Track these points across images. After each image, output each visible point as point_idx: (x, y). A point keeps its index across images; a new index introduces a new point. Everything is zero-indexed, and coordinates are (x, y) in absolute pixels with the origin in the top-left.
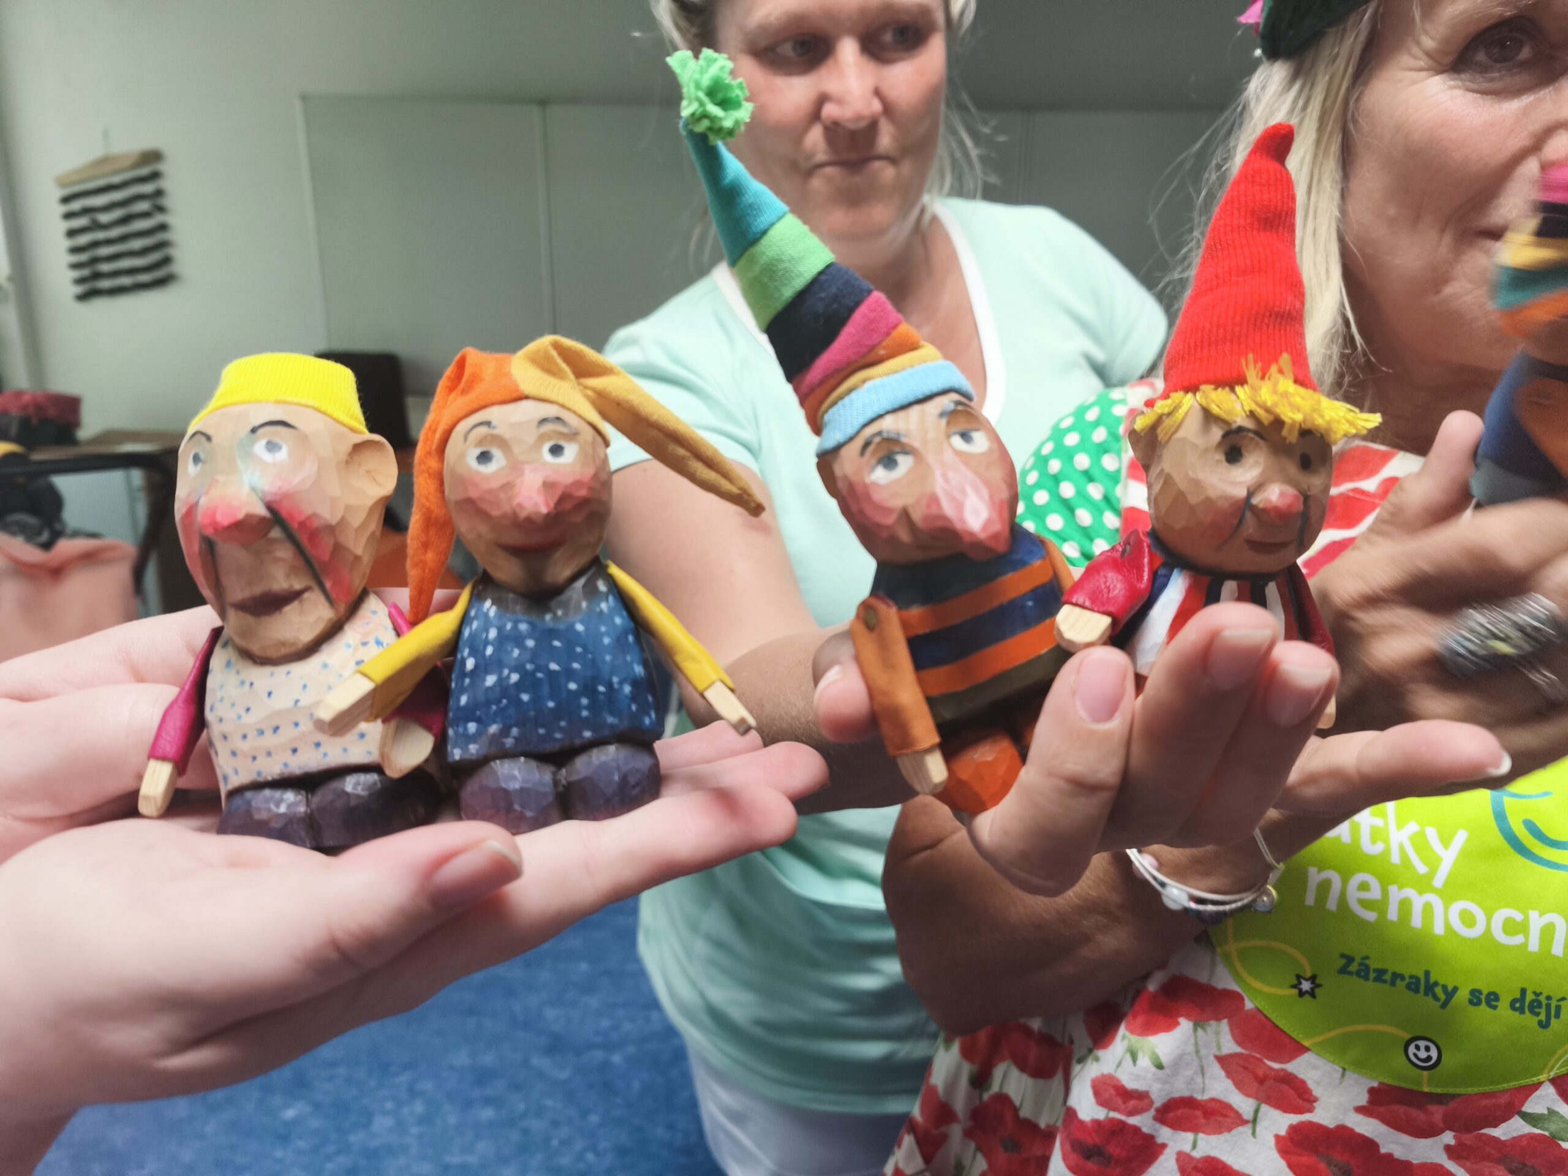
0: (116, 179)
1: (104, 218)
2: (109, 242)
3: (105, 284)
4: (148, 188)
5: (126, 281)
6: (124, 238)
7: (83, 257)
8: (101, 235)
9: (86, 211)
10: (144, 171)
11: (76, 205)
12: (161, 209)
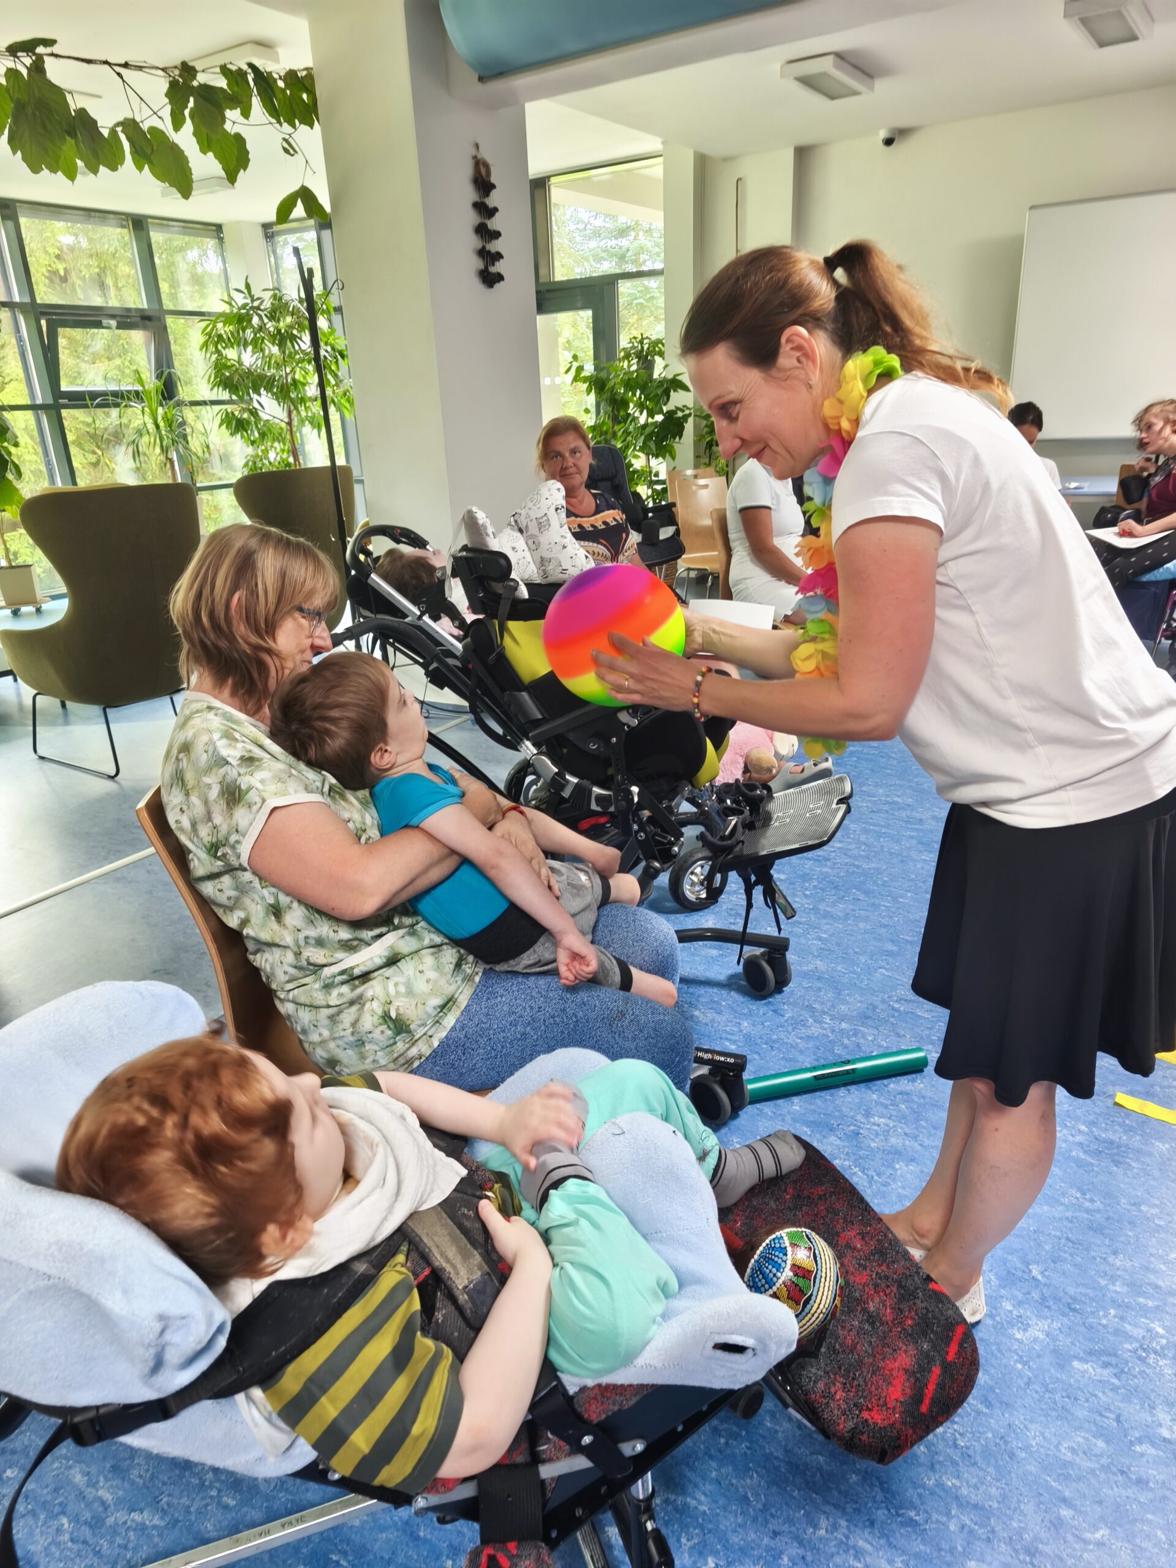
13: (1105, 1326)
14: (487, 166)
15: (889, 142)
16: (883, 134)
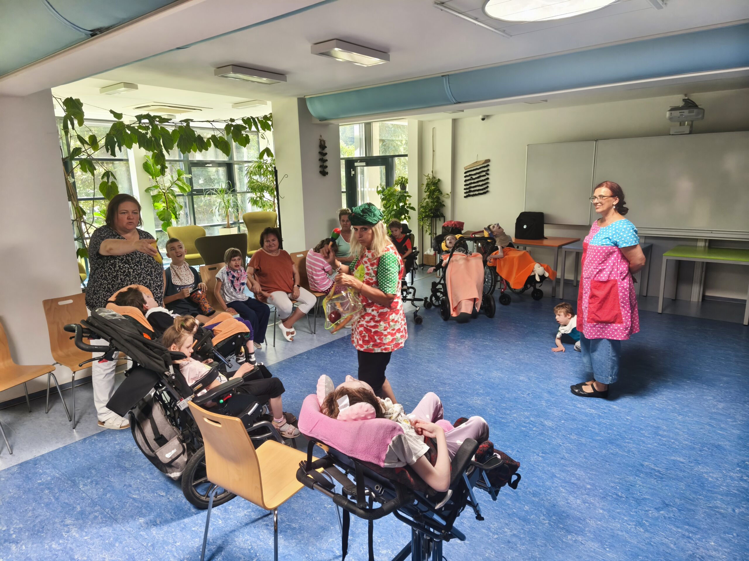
0: (478, 167)
1: (474, 177)
2: (474, 183)
3: (472, 193)
4: (486, 169)
5: (477, 193)
6: (478, 182)
7: (468, 187)
8: (472, 181)
9: (470, 175)
10: (485, 165)
11: (468, 174)
12: (488, 174)
14: (324, 141)
15: (483, 119)
16: (481, 117)
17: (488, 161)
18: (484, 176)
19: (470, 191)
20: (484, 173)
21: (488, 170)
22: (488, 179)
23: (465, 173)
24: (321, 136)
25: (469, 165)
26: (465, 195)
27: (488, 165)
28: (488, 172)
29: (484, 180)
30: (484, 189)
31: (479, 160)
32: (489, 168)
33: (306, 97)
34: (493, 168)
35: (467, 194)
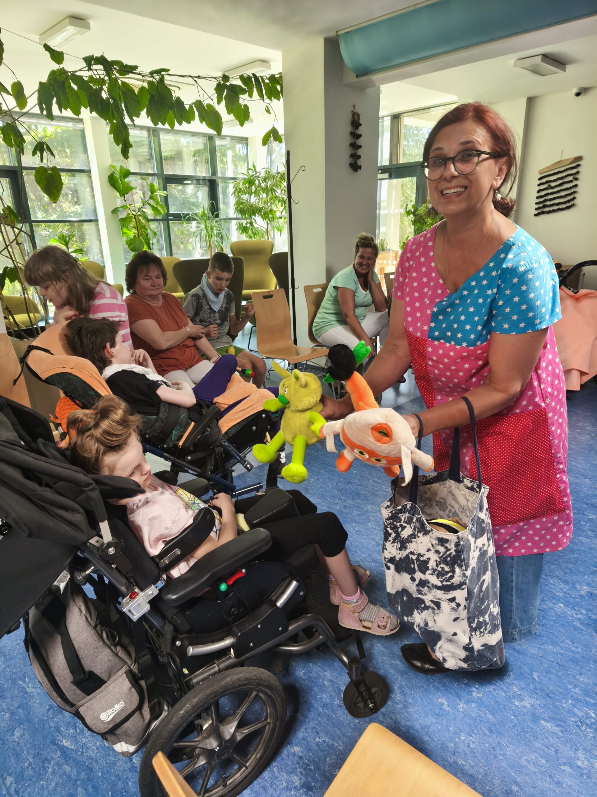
0: (562, 169)
1: (553, 184)
2: (552, 193)
3: (547, 209)
4: (574, 171)
5: (555, 208)
6: (558, 192)
7: (542, 200)
8: (550, 191)
9: (547, 182)
10: (574, 165)
11: (544, 181)
13: (563, 707)
14: (358, 115)
15: (578, 94)
16: (575, 90)
17: (580, 158)
18: (571, 181)
19: (545, 206)
20: (570, 178)
21: (578, 172)
22: (576, 186)
23: (540, 179)
24: (354, 106)
25: (548, 167)
26: (537, 212)
27: (579, 165)
28: (578, 176)
29: (570, 188)
30: (569, 201)
31: (564, 158)
32: (579, 169)
33: (339, 33)
34: (585, 170)
35: (540, 211)
